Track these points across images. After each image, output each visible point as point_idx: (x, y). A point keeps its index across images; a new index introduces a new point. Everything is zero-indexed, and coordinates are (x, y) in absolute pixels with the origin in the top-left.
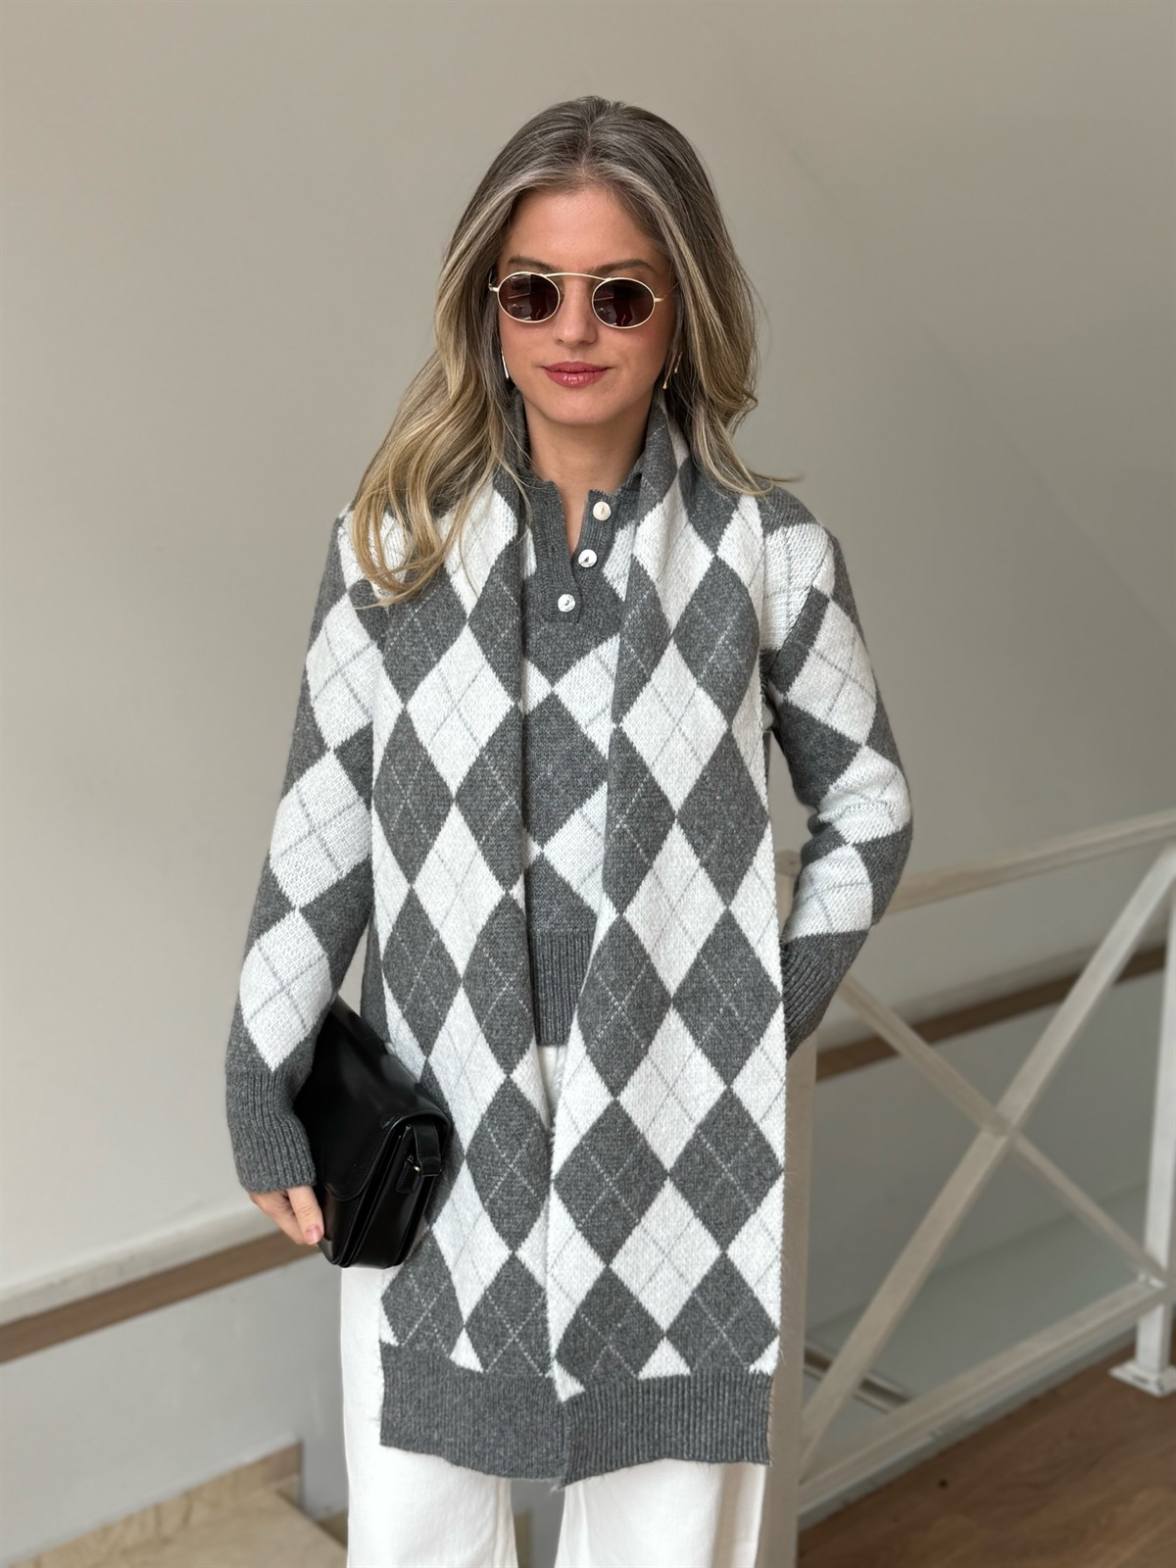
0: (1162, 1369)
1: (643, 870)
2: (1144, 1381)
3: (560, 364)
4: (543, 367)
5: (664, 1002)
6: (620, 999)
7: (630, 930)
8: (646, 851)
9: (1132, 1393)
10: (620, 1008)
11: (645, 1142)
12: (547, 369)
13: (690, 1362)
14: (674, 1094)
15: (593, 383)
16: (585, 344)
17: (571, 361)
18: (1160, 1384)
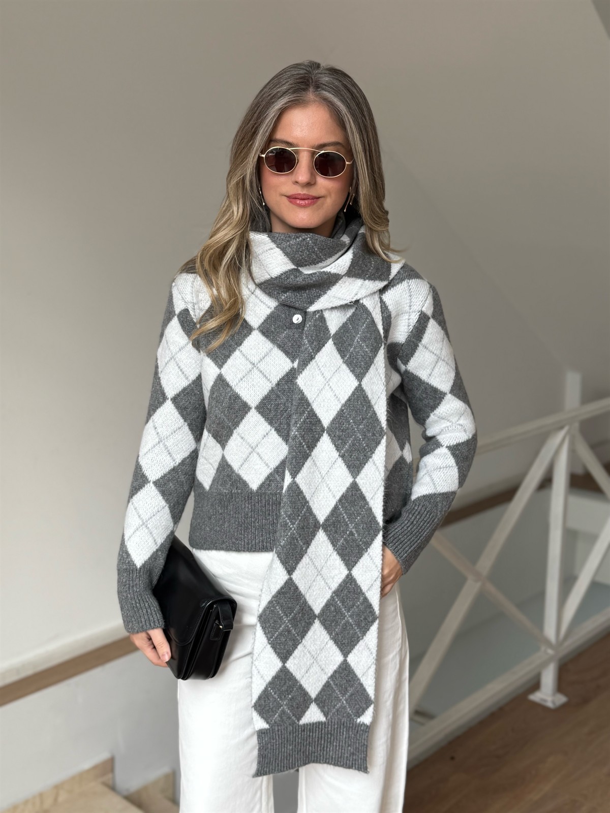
0: (554, 695)
1: (306, 456)
2: (545, 701)
3: (296, 194)
4: (285, 196)
5: (316, 526)
6: (293, 524)
7: (298, 487)
8: (308, 447)
9: (540, 707)
10: (293, 528)
11: (305, 599)
12: (289, 197)
13: (326, 715)
14: (321, 574)
15: (313, 205)
16: (309, 184)
17: (302, 193)
18: (553, 702)
